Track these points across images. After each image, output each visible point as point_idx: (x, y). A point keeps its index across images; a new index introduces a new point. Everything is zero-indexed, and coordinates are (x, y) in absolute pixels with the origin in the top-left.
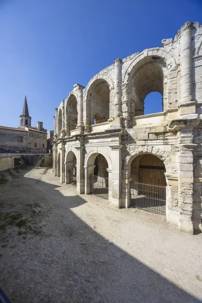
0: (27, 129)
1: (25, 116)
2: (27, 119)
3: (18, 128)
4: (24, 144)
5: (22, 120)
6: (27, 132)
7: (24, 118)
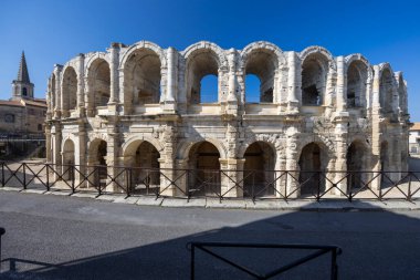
0: (23, 103)
1: (22, 82)
2: (27, 86)
3: (10, 101)
4: (18, 124)
5: (16, 88)
6: (23, 107)
7: (20, 85)
